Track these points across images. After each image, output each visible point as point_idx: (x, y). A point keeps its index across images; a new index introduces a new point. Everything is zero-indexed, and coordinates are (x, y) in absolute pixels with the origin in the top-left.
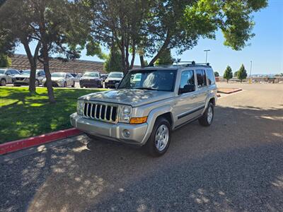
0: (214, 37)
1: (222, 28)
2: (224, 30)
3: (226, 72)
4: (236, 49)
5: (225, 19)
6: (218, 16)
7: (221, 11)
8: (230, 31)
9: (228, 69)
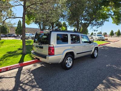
0: (108, 21)
1: (111, 17)
2: (112, 18)
3: (111, 32)
4: (118, 25)
5: (113, 14)
6: (110, 13)
7: (111, 10)
8: (115, 18)
9: (112, 31)
